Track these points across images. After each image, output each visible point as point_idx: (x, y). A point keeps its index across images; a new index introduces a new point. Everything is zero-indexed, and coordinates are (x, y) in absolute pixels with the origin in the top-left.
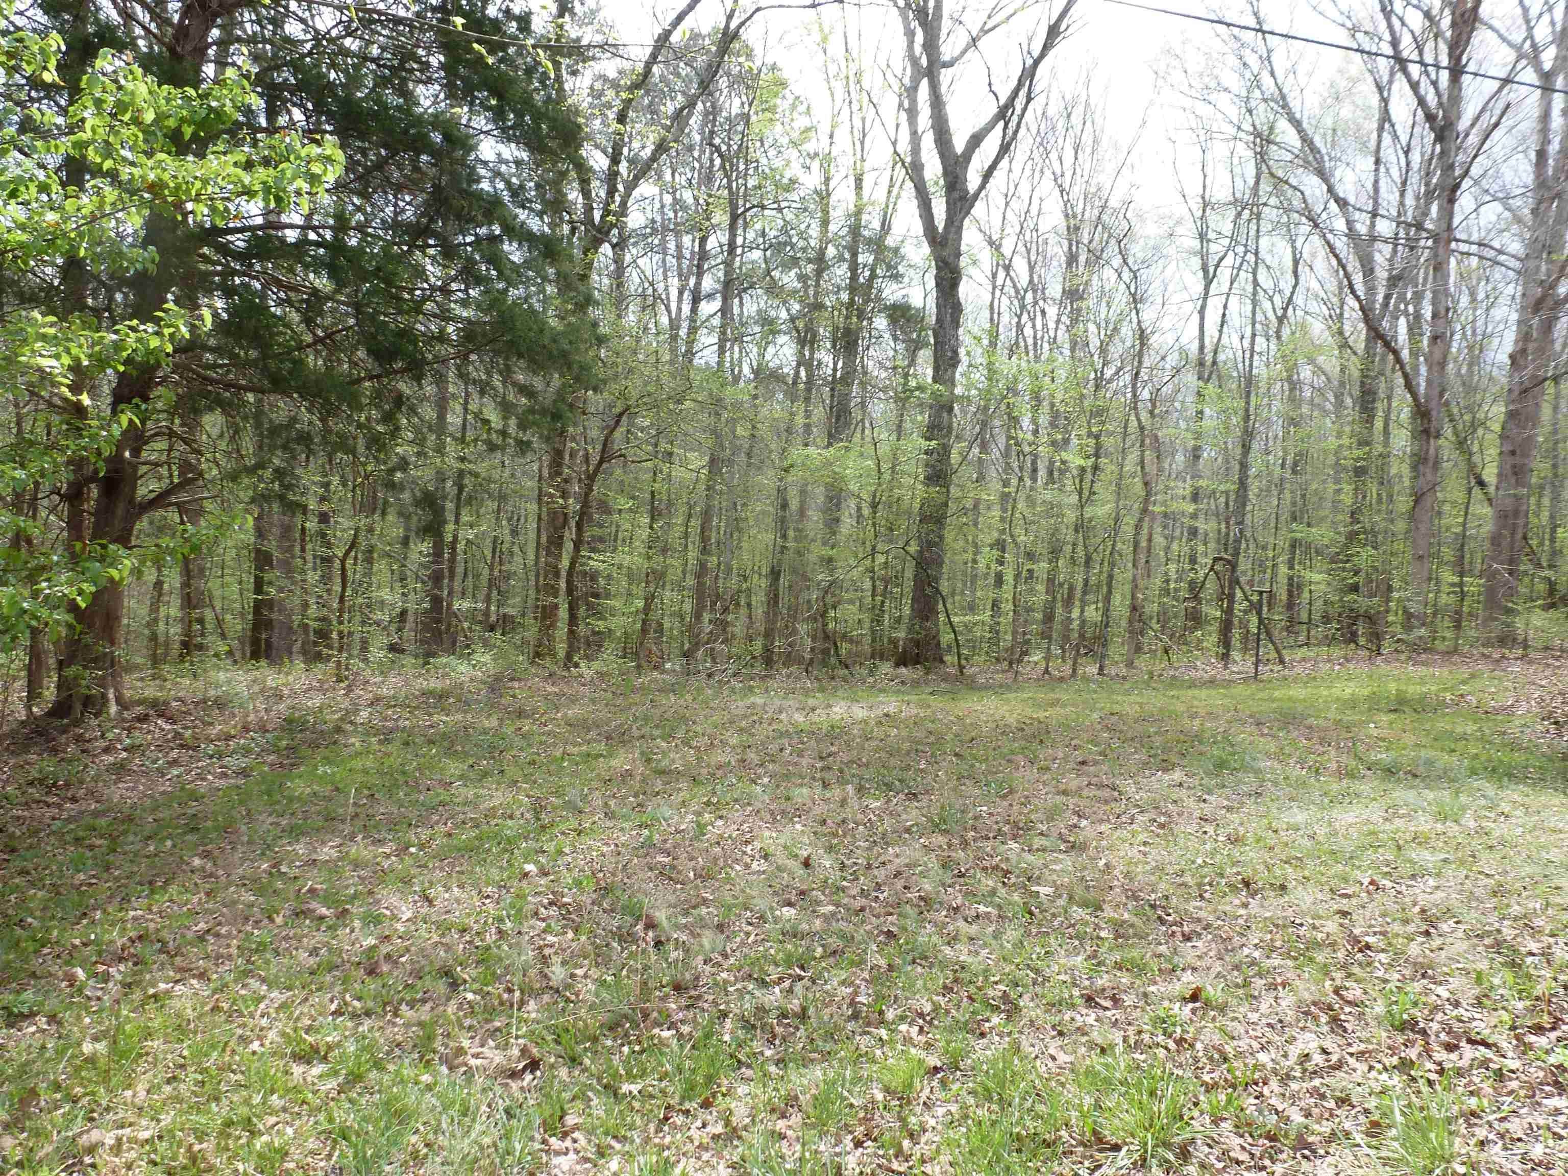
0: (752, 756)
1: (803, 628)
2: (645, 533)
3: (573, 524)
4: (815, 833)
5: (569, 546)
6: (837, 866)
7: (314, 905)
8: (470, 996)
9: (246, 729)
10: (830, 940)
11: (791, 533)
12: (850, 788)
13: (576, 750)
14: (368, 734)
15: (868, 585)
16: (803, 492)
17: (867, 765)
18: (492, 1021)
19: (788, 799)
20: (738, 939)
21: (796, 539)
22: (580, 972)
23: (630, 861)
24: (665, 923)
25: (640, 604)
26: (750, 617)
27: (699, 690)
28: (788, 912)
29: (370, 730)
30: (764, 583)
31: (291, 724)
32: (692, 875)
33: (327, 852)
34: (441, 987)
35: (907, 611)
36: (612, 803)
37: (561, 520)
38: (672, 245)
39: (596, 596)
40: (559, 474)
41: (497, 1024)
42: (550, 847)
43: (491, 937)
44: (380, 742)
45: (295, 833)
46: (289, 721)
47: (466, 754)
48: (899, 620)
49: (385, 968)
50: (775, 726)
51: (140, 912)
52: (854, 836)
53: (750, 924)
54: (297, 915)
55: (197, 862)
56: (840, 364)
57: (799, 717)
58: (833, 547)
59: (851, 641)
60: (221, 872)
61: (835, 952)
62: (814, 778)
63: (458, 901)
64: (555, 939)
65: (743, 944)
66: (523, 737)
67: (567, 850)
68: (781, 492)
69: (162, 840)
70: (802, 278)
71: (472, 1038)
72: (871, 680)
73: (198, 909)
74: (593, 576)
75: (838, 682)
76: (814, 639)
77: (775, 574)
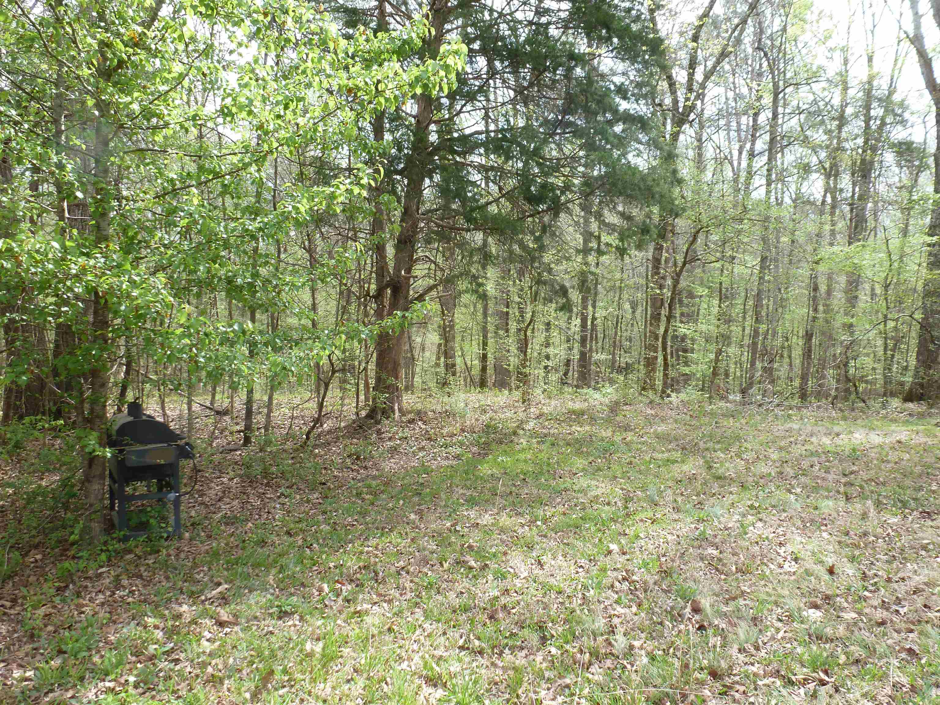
0: (789, 470)
1: (830, 372)
2: (715, 310)
3: (667, 305)
4: (840, 542)
5: (664, 319)
6: (859, 575)
7: (468, 558)
8: (554, 650)
9: (463, 430)
10: (852, 648)
11: (821, 308)
12: (869, 503)
13: (660, 456)
14: (531, 437)
15: (880, 342)
16: (830, 278)
17: (884, 484)
18: (564, 677)
19: (816, 508)
20: (769, 634)
21: (824, 312)
22: (637, 644)
23: (687, 550)
24: (709, 610)
25: (712, 356)
26: (791, 365)
27: (751, 416)
28: (815, 615)
29: (534, 434)
30: (801, 342)
31: (488, 428)
32: (734, 568)
33: (487, 519)
34: (534, 638)
35: (913, 362)
36: (679, 499)
37: (659, 303)
38: (734, 124)
39: (685, 351)
40: (658, 273)
41: (568, 681)
42: (630, 532)
43: (576, 602)
44: (538, 443)
45: (471, 502)
46: (488, 427)
47: (588, 454)
48: (906, 368)
49: (501, 615)
50: (807, 447)
51: (370, 549)
52: (874, 548)
53: (780, 620)
54: (457, 563)
55: (413, 516)
56: (857, 189)
57: (826, 441)
58: (853, 317)
59: (867, 382)
60: (422, 526)
61: (857, 661)
62: (838, 492)
63: (560, 568)
64: (622, 611)
65: (773, 638)
66: (627, 444)
67: (642, 535)
68: (814, 278)
69: (398, 500)
70: (828, 132)
71: (548, 689)
72: (884, 412)
73: (403, 550)
74: (684, 338)
75: (857, 413)
76: (838, 381)
77: (808, 336)
